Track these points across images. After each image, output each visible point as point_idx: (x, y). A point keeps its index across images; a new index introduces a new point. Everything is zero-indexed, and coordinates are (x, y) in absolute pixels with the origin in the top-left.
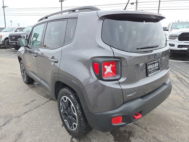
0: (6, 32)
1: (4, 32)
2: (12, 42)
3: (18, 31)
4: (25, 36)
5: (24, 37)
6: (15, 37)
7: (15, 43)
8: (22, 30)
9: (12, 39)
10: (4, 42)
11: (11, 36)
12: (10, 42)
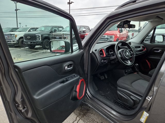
0: (20, 31)
1: (18, 32)
2: (27, 42)
3: (31, 30)
4: (40, 35)
5: (38, 36)
6: (30, 36)
7: (30, 43)
8: (36, 30)
9: (27, 39)
10: (18, 41)
11: (26, 36)
12: (25, 42)
